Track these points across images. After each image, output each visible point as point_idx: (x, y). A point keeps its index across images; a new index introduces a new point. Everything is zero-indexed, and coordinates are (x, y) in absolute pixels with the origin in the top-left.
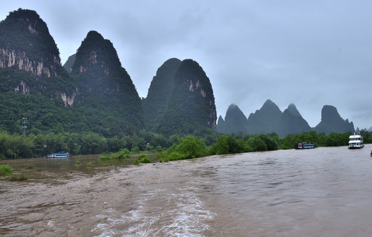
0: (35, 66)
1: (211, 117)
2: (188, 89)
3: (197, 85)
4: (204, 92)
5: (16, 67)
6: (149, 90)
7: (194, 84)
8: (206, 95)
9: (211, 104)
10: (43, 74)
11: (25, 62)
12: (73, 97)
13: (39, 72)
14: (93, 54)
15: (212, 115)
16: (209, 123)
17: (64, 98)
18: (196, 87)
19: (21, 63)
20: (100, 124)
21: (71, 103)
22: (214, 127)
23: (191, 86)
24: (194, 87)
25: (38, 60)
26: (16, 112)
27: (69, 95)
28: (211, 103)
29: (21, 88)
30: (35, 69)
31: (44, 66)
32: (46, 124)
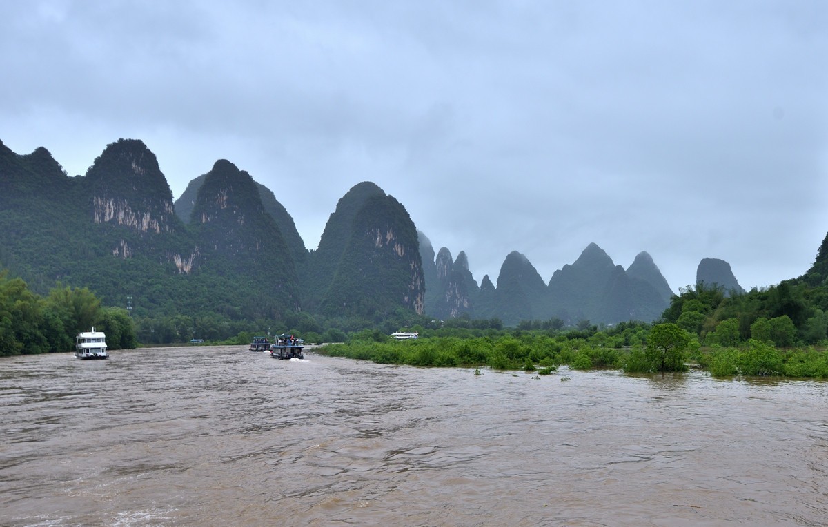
0: (139, 219)
1: (413, 288)
2: (374, 243)
3: (389, 236)
4: (401, 247)
5: (114, 221)
6: (323, 237)
7: (384, 235)
8: (405, 252)
9: (413, 268)
10: (151, 230)
11: (126, 214)
12: (191, 260)
13: (145, 227)
14: (221, 195)
15: (415, 286)
16: (406, 298)
17: (178, 262)
18: (387, 240)
19: (121, 215)
20: (228, 301)
21: (187, 268)
22: (419, 305)
23: (378, 239)
24: (384, 240)
25: (144, 210)
26: (115, 284)
27: (185, 258)
28: (414, 266)
29: (121, 249)
30: (140, 223)
31: (152, 217)
32: (152, 301)
